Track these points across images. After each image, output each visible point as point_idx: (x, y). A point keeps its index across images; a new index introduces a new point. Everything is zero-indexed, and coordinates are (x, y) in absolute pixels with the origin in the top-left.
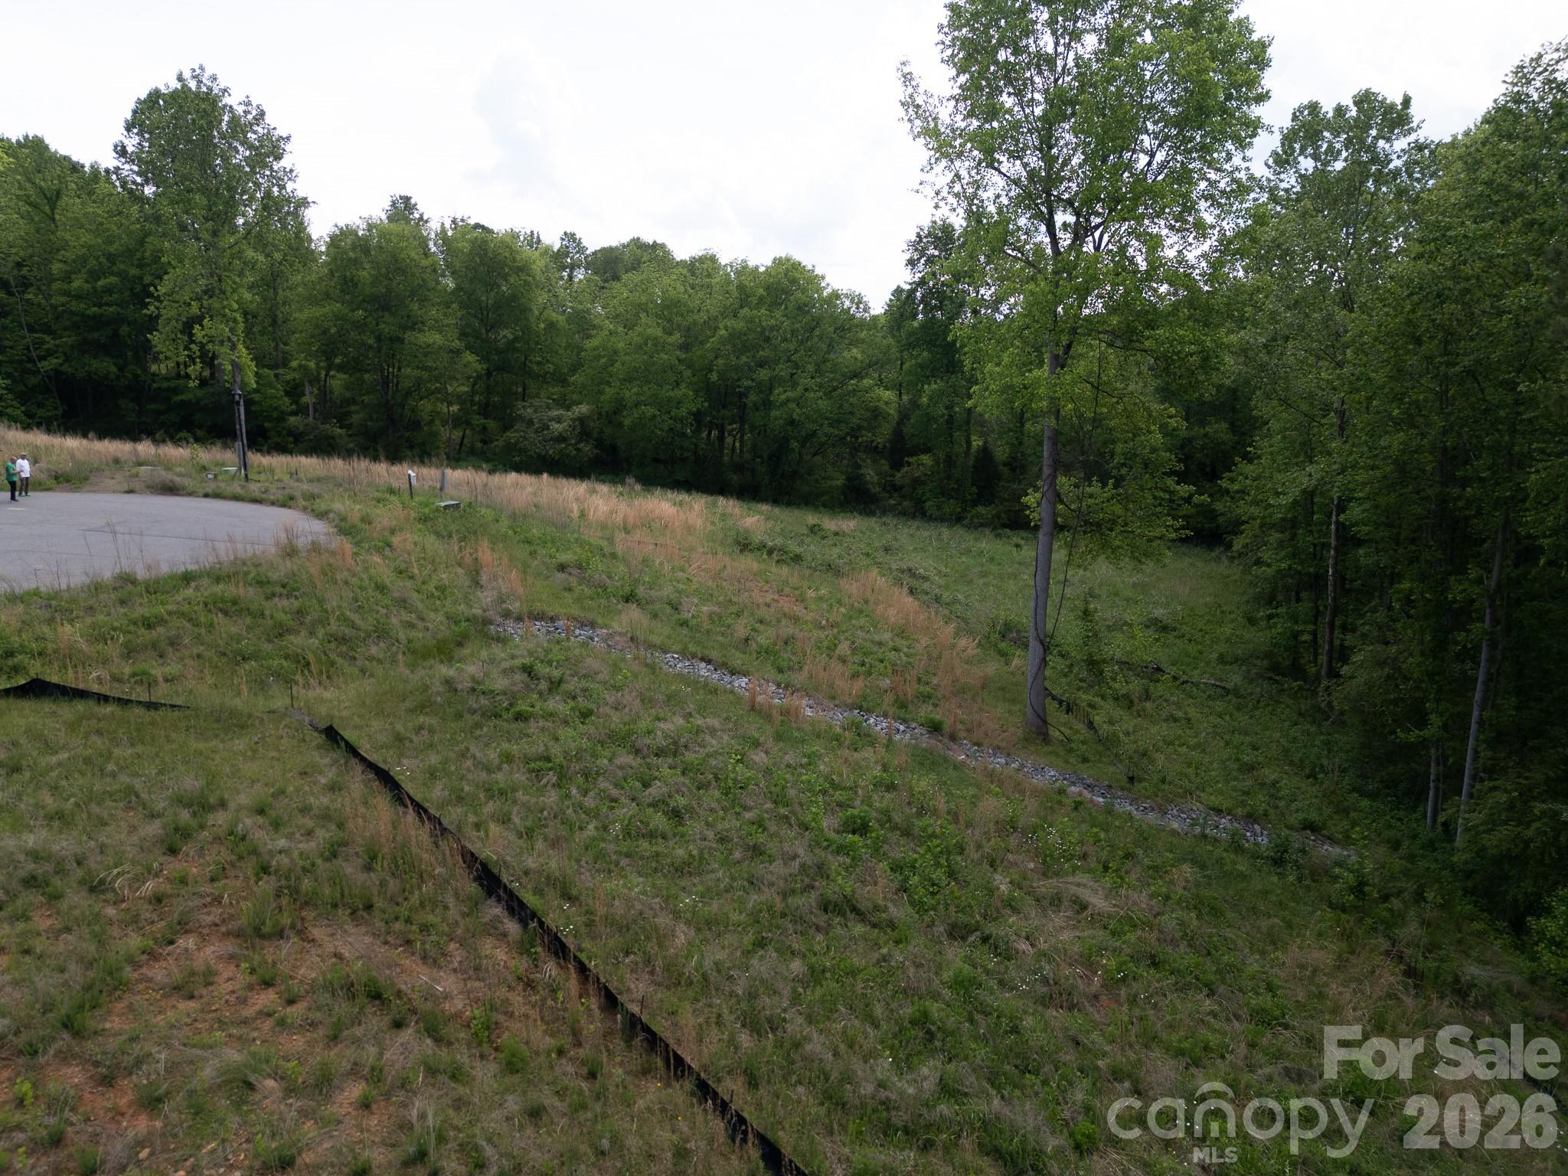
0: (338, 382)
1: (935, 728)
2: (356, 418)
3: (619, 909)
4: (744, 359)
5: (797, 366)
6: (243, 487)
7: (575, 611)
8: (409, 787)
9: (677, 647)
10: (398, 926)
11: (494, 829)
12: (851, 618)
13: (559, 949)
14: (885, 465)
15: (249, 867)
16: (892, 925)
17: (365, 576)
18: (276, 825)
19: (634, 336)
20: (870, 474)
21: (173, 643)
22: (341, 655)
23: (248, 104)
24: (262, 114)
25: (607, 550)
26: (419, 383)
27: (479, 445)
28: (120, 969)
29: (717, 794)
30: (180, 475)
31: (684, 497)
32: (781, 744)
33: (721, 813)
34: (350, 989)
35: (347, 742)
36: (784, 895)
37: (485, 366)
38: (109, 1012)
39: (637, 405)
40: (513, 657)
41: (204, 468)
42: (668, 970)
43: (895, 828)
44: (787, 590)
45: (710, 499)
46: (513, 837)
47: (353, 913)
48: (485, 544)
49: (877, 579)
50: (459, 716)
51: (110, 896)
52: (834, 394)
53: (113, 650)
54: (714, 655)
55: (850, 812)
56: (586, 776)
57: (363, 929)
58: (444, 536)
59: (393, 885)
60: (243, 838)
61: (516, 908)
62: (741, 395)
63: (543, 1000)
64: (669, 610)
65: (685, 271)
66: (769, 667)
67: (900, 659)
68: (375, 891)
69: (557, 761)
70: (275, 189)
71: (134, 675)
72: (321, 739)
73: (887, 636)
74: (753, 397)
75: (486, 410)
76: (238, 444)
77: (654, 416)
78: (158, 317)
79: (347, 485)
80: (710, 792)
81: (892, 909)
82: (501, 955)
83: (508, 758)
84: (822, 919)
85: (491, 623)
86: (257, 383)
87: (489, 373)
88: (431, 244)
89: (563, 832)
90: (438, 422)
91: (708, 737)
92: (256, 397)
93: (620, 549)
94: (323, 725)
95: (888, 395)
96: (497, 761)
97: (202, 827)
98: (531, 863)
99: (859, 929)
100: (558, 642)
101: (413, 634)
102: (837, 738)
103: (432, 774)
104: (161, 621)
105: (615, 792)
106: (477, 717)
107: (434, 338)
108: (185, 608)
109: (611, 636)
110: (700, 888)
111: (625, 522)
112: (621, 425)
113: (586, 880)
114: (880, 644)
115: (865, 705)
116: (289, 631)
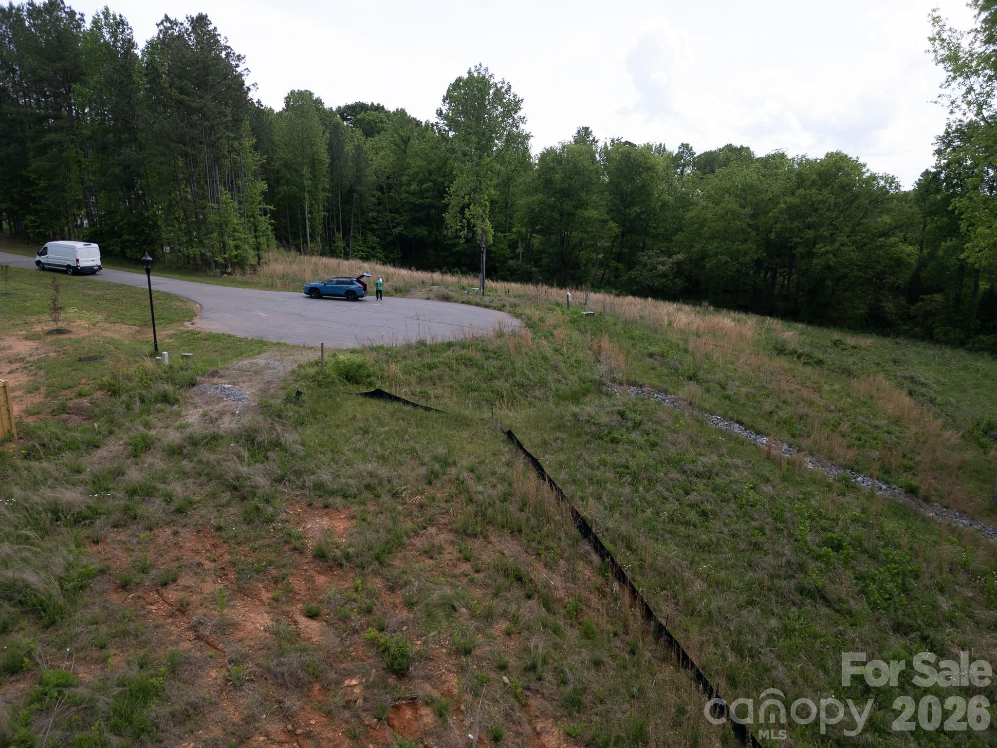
0: (537, 240)
1: (912, 491)
2: (545, 261)
3: (660, 562)
4: (796, 223)
5: (836, 228)
6: (481, 299)
7: (656, 382)
8: (547, 470)
9: (721, 412)
10: (534, 544)
11: (591, 501)
12: (856, 407)
13: (621, 576)
14: (903, 301)
15: (463, 498)
16: (850, 613)
17: (536, 351)
18: (479, 479)
19: (720, 210)
20: (889, 306)
21: (440, 378)
22: (520, 394)
23: (503, 83)
24: (510, 87)
25: (682, 346)
26: (582, 240)
27: (613, 279)
28: (401, 537)
29: (734, 507)
30: (452, 291)
31: (743, 316)
32: (786, 483)
33: (735, 519)
34: (506, 572)
35: (518, 441)
36: (772, 577)
37: (621, 229)
38: (395, 557)
39: (716, 254)
40: (614, 405)
41: (463, 288)
42: (687, 605)
43: (865, 551)
44: (809, 383)
45: (761, 318)
46: (601, 508)
47: (512, 532)
48: (606, 337)
49: (882, 381)
50: (579, 435)
51: (400, 500)
52: (865, 248)
53: (413, 379)
54: (746, 419)
55: (830, 534)
56: (650, 481)
57: (515, 542)
58: (583, 332)
59: (534, 521)
60: (463, 483)
61: (599, 547)
62: (791, 248)
63: (609, 603)
64: (718, 387)
65: (759, 165)
66: (785, 432)
67: (891, 439)
68: (524, 522)
69: (633, 469)
70: (514, 129)
71: (421, 393)
72: (505, 437)
73: (882, 422)
74: (800, 249)
75: (619, 257)
76: (481, 275)
77: (727, 262)
78: (449, 204)
79: (533, 300)
80: (730, 505)
81: (852, 602)
82: (587, 573)
83: (605, 464)
84: (798, 598)
85: (604, 385)
86: (494, 241)
87: (623, 235)
88: (597, 155)
89: (632, 510)
90: (590, 265)
91: (733, 471)
92: (493, 249)
93: (691, 347)
94: (507, 430)
95: (909, 249)
96: (597, 464)
97: (444, 474)
98: (610, 524)
99: (824, 610)
100: (642, 400)
101: (559, 386)
102: (829, 486)
103: (561, 465)
104: (436, 367)
105: (666, 494)
106: (589, 437)
107: (593, 213)
108: (447, 361)
109: (677, 400)
110: (714, 561)
111: (697, 330)
112: (703, 267)
113: (642, 541)
114: (876, 427)
115: (856, 467)
116: (496, 378)
